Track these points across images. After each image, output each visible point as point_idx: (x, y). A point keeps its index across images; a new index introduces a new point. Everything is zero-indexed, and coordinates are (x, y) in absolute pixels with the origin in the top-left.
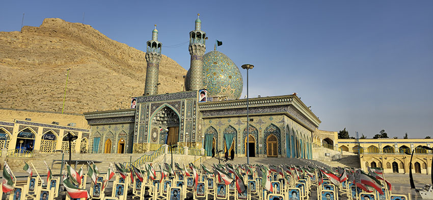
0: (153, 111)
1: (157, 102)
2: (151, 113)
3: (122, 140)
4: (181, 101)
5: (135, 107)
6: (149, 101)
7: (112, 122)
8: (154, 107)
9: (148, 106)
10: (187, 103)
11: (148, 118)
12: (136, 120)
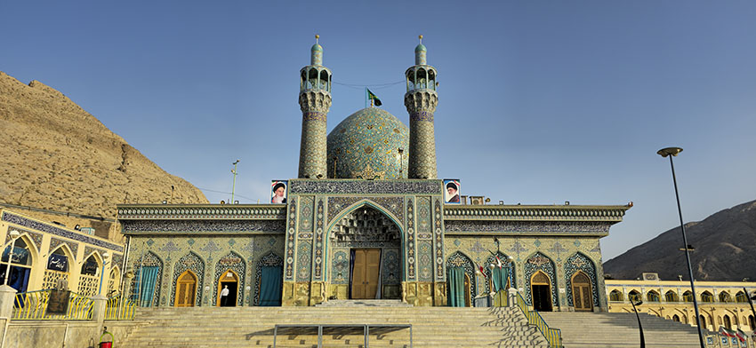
0: (332, 213)
1: (345, 196)
2: (330, 218)
3: (230, 275)
4: (406, 197)
5: (285, 201)
6: (323, 191)
7: (203, 232)
8: (337, 206)
9: (321, 203)
10: (419, 204)
11: (322, 226)
12: (289, 231)
